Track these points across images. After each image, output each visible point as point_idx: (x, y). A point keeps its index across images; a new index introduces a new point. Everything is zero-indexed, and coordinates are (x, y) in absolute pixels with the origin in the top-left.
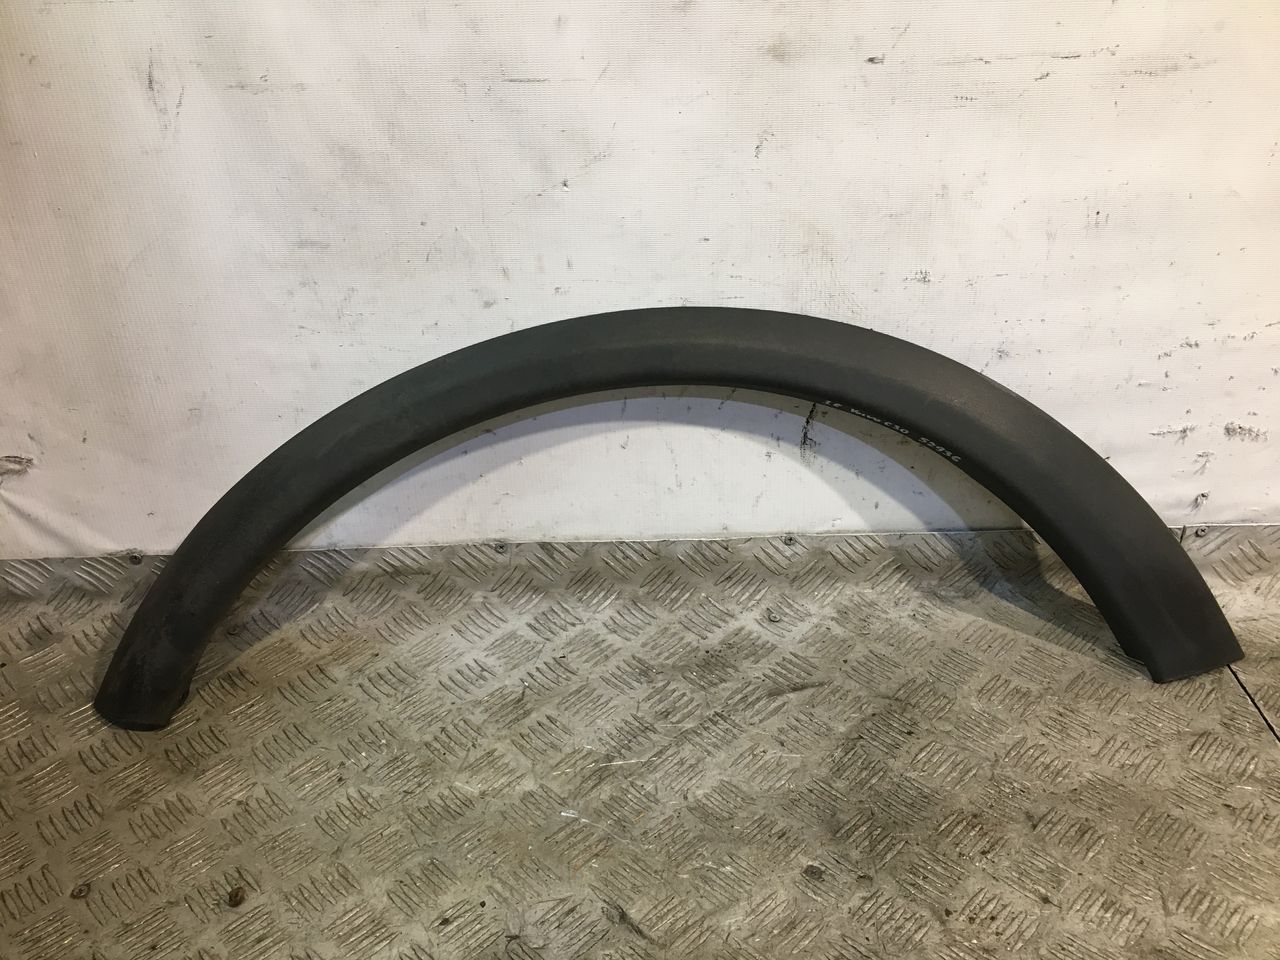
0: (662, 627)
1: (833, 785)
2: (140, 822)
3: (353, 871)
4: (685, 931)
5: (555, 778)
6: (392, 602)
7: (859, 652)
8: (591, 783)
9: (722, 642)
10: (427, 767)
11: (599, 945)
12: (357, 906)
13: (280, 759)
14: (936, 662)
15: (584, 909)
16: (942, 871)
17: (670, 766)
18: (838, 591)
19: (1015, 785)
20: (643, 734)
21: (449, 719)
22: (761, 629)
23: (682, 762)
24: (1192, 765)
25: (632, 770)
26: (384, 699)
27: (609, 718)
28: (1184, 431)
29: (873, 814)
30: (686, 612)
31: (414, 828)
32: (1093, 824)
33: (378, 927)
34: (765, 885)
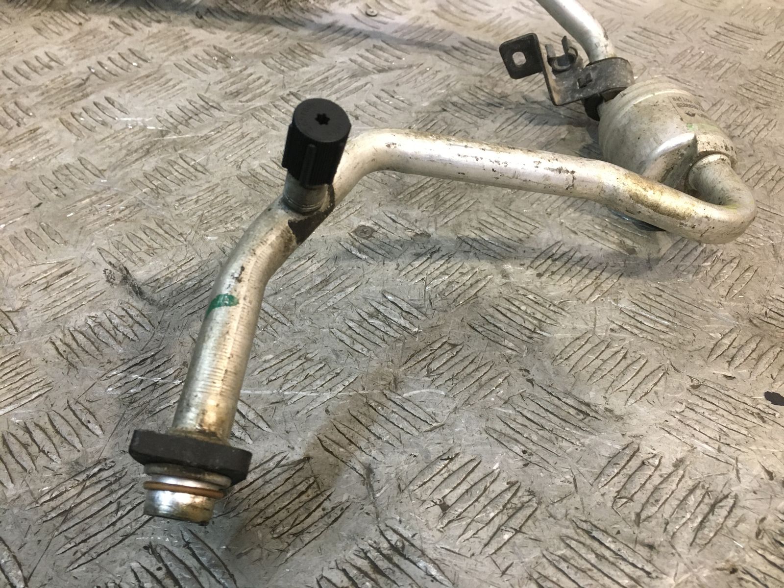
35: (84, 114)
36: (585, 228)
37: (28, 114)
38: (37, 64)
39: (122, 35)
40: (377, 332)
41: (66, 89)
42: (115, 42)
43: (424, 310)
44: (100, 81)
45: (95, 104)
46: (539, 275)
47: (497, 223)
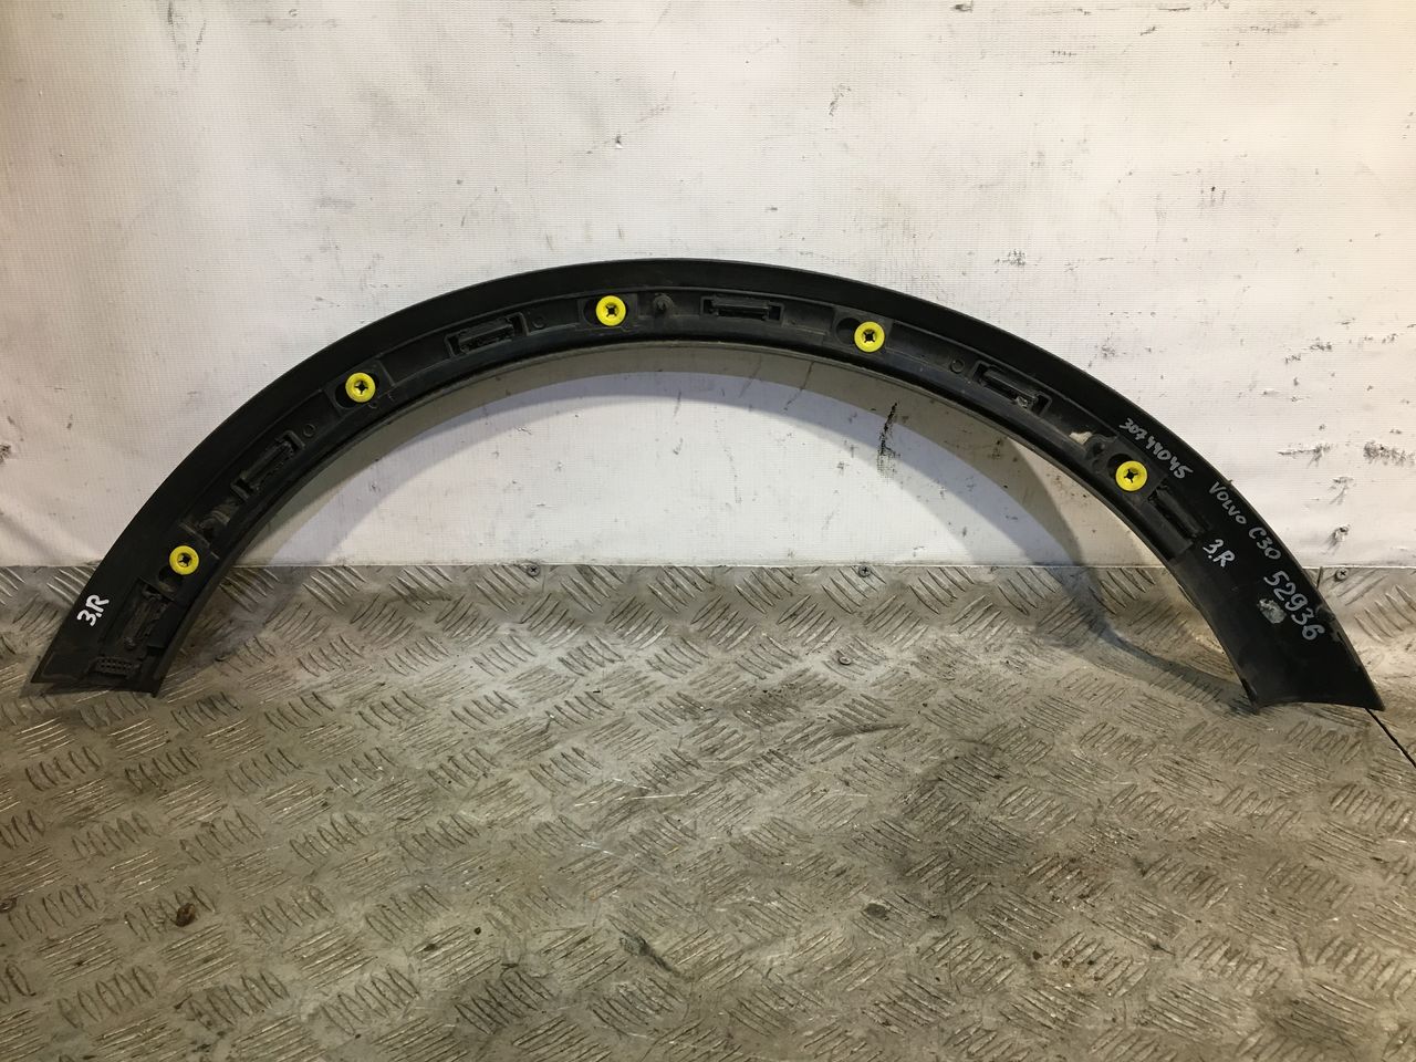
0: (715, 666)
1: (905, 826)
2: (85, 840)
3: (328, 895)
4: (718, 965)
5: (577, 810)
6: (406, 631)
7: (942, 695)
8: (618, 816)
9: (782, 683)
10: (428, 795)
11: (613, 976)
12: (327, 929)
13: (258, 782)
14: (1031, 708)
15: (599, 940)
16: (1032, 914)
17: (712, 802)
18: (920, 634)
19: (1122, 832)
20: (684, 769)
21: (459, 748)
22: (828, 671)
23: (728, 798)
24: (1334, 817)
25: (668, 805)
26: (385, 727)
27: (645, 753)
28: (1317, 451)
29: (950, 856)
30: (743, 652)
31: (406, 854)
32: (1215, 872)
33: (350, 951)
34: (817, 922)
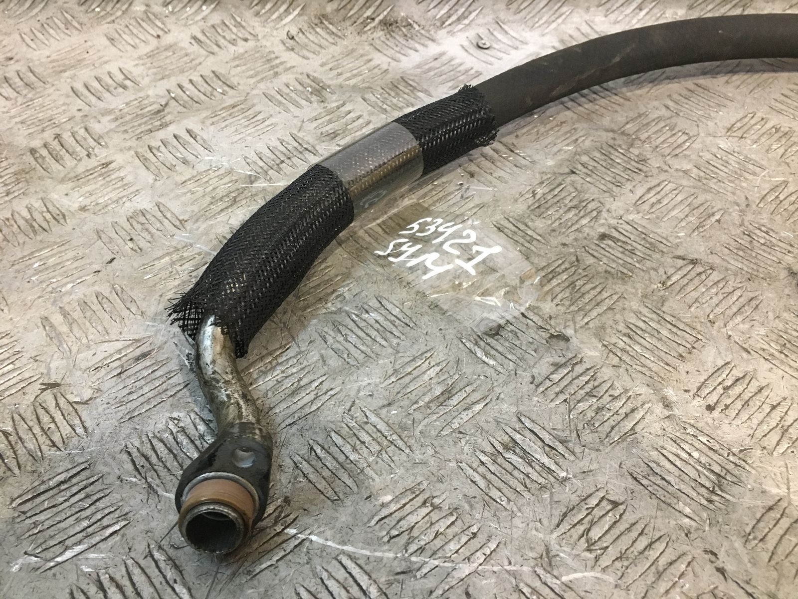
35: (163, 148)
36: (759, 346)
37: (99, 144)
38: (110, 82)
39: (205, 53)
40: (516, 473)
41: (143, 116)
42: (197, 62)
43: (570, 445)
44: (180, 108)
45: (175, 136)
46: (710, 408)
47: (649, 329)
